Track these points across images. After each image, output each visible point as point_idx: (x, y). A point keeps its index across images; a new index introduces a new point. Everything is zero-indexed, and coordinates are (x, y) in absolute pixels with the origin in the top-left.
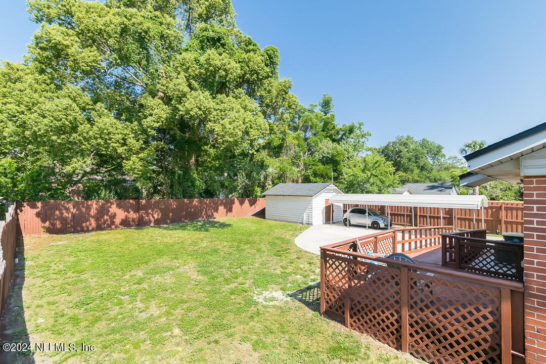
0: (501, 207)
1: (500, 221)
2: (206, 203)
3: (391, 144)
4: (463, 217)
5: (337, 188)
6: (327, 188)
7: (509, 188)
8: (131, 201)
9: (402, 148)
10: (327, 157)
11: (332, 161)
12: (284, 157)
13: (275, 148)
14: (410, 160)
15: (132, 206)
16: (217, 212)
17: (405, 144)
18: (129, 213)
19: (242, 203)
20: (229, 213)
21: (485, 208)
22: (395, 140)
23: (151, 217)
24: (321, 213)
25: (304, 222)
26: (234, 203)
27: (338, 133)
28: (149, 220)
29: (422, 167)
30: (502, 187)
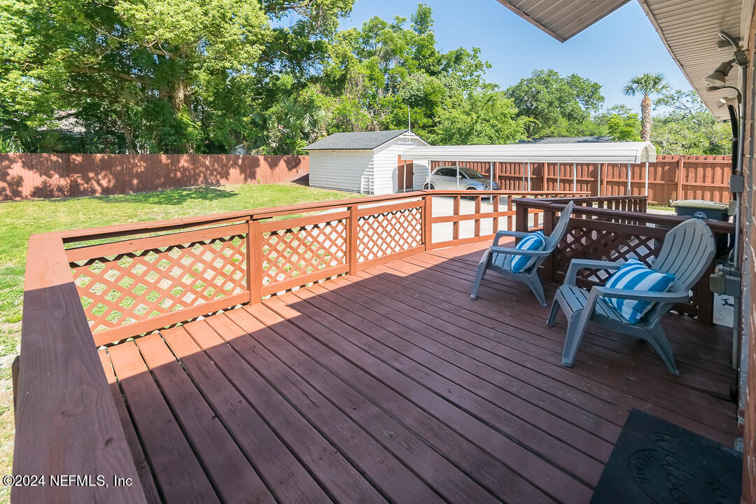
0: (678, 163)
1: (676, 185)
2: (203, 165)
3: (525, 83)
4: (616, 179)
5: (418, 137)
6: (401, 136)
7: (695, 145)
8: (54, 158)
9: (540, 87)
10: (417, 96)
11: (425, 102)
12: (346, 96)
13: (334, 81)
14: (551, 104)
15: (55, 166)
16: (227, 179)
17: (546, 82)
18: (50, 177)
19: (273, 165)
20: (249, 180)
21: (651, 165)
22: (531, 77)
23: (95, 184)
24: (391, 176)
25: (362, 190)
26: (258, 166)
27: (439, 62)
28: (92, 189)
29: (569, 115)
30: (684, 143)
